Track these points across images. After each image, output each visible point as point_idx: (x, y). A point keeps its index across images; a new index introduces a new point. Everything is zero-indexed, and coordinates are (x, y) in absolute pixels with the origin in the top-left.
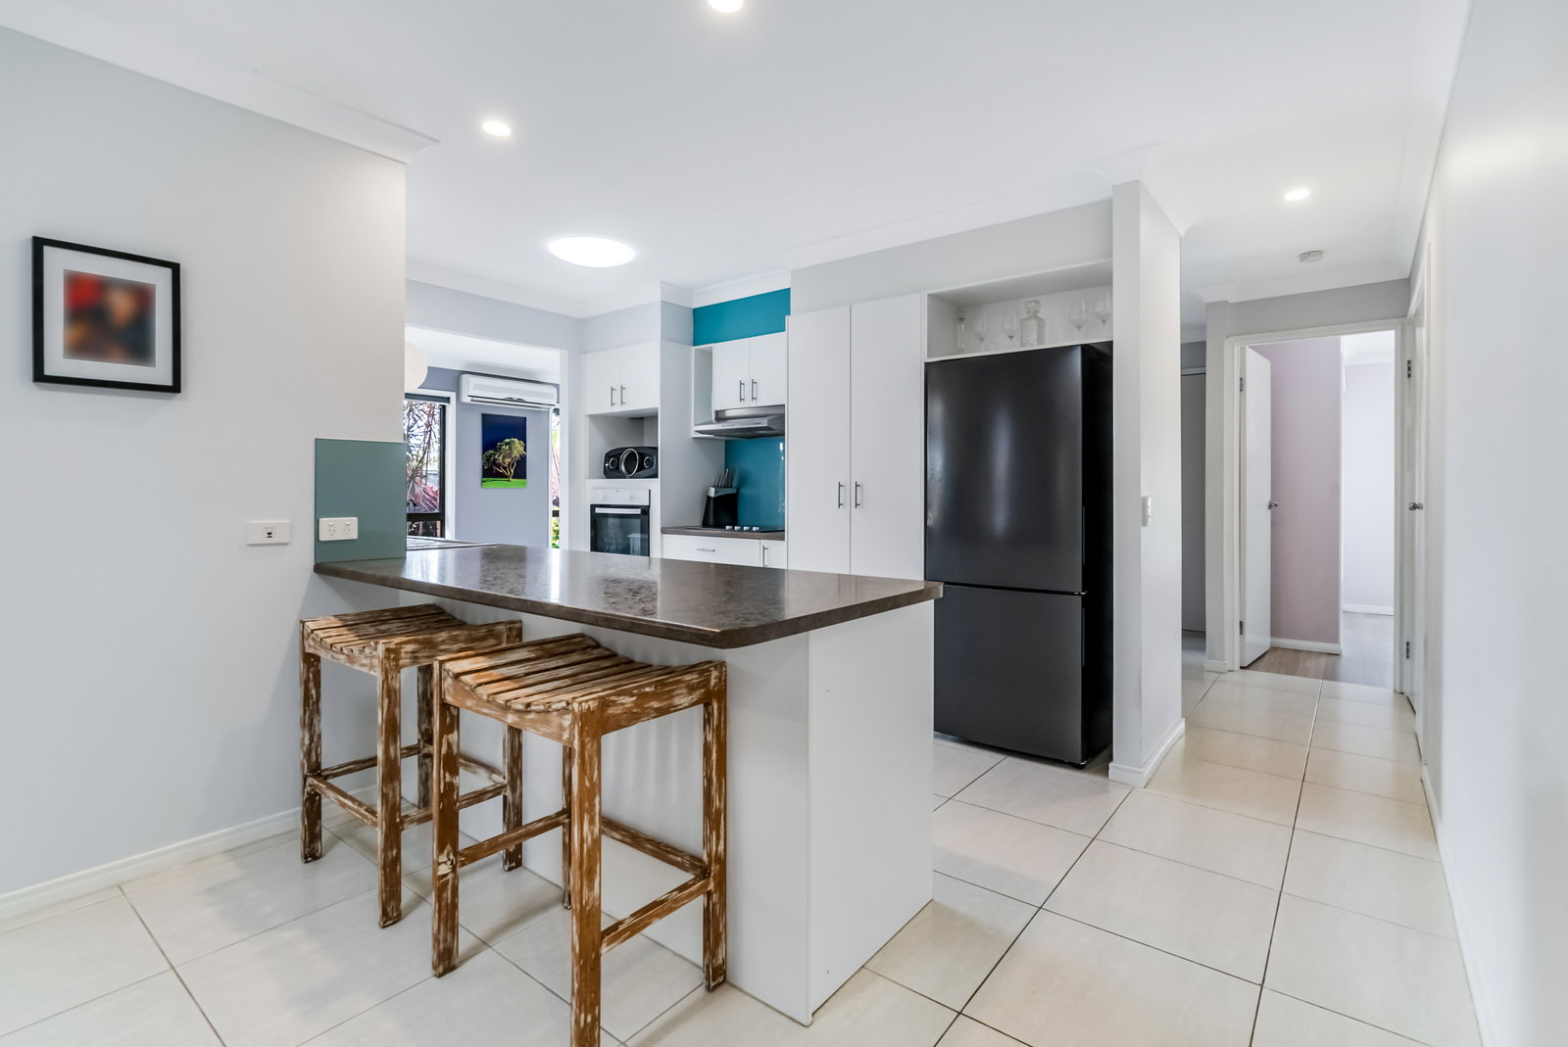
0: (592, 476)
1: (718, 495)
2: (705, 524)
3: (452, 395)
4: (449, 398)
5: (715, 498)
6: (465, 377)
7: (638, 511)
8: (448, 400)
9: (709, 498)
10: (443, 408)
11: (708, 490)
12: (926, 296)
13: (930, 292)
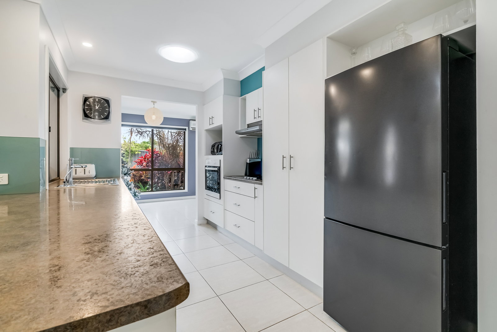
0: (207, 154)
1: (251, 162)
2: (246, 175)
3: (187, 128)
4: (186, 129)
5: (249, 163)
6: (191, 121)
7: (216, 169)
8: (185, 129)
9: (247, 163)
10: (185, 132)
11: (247, 160)
12: (326, 39)
13: (328, 35)
